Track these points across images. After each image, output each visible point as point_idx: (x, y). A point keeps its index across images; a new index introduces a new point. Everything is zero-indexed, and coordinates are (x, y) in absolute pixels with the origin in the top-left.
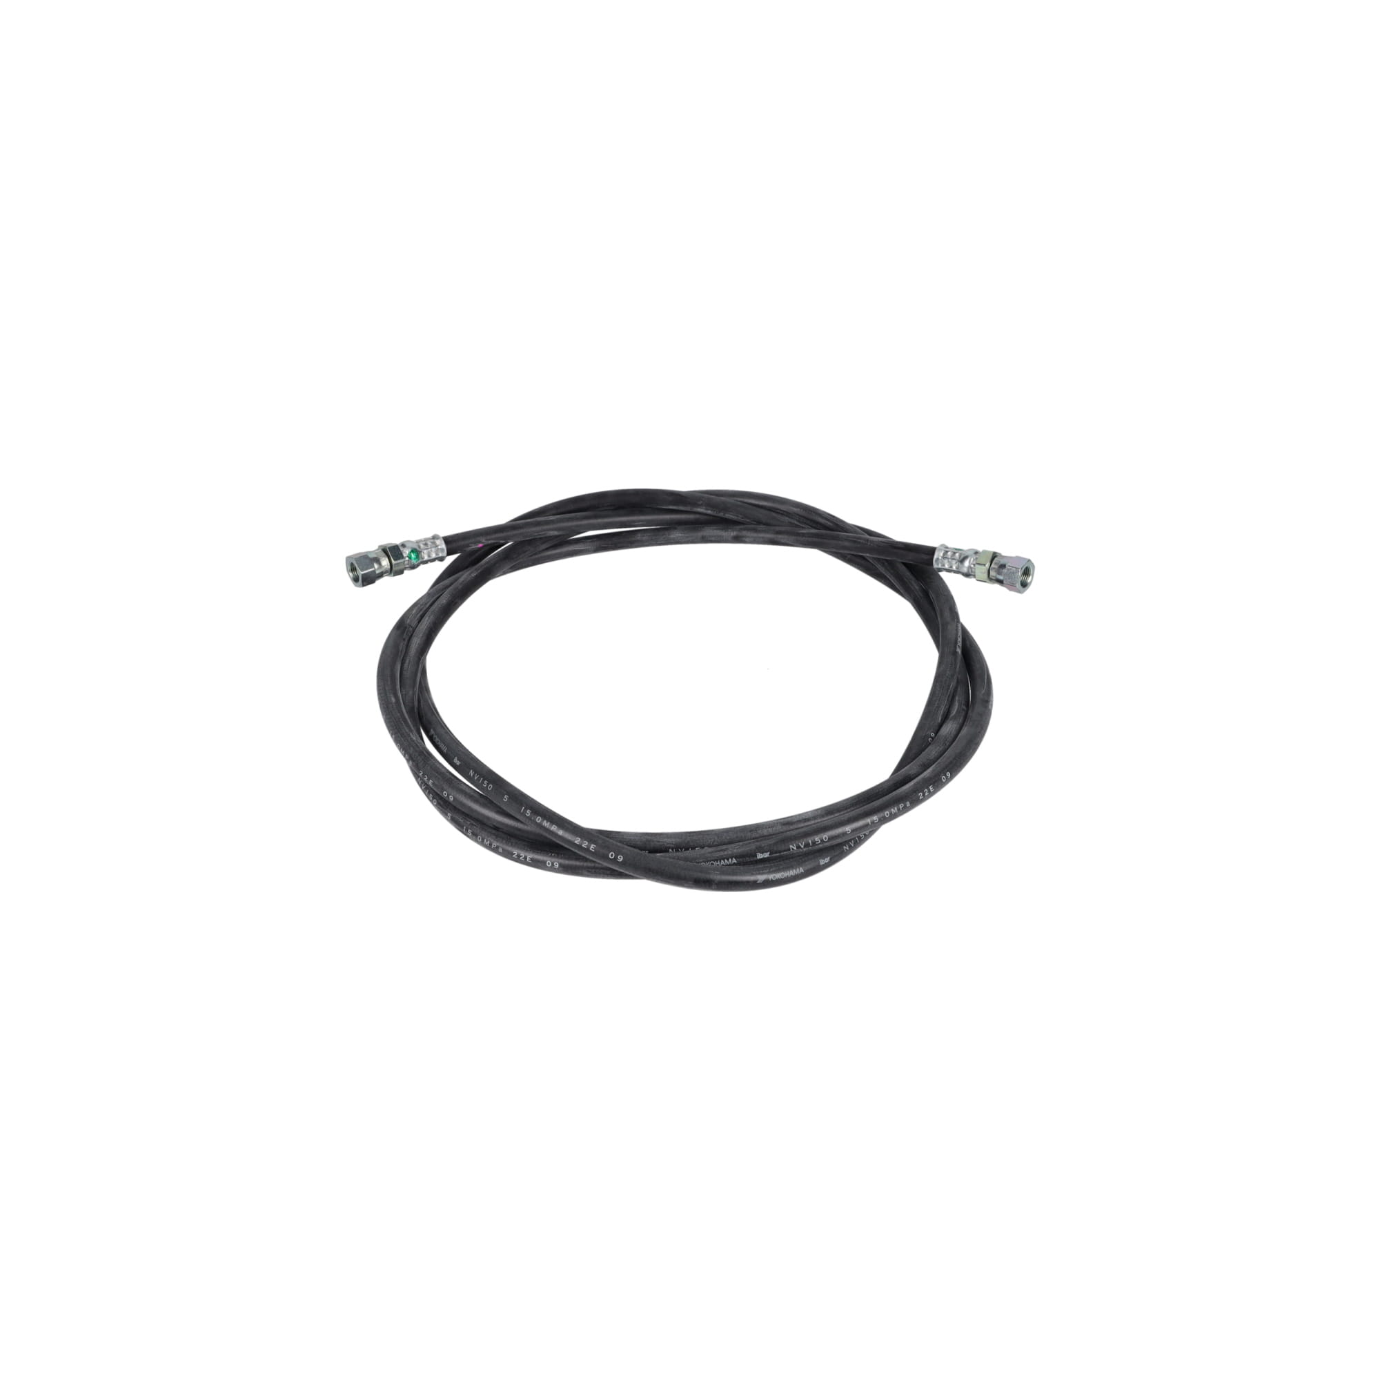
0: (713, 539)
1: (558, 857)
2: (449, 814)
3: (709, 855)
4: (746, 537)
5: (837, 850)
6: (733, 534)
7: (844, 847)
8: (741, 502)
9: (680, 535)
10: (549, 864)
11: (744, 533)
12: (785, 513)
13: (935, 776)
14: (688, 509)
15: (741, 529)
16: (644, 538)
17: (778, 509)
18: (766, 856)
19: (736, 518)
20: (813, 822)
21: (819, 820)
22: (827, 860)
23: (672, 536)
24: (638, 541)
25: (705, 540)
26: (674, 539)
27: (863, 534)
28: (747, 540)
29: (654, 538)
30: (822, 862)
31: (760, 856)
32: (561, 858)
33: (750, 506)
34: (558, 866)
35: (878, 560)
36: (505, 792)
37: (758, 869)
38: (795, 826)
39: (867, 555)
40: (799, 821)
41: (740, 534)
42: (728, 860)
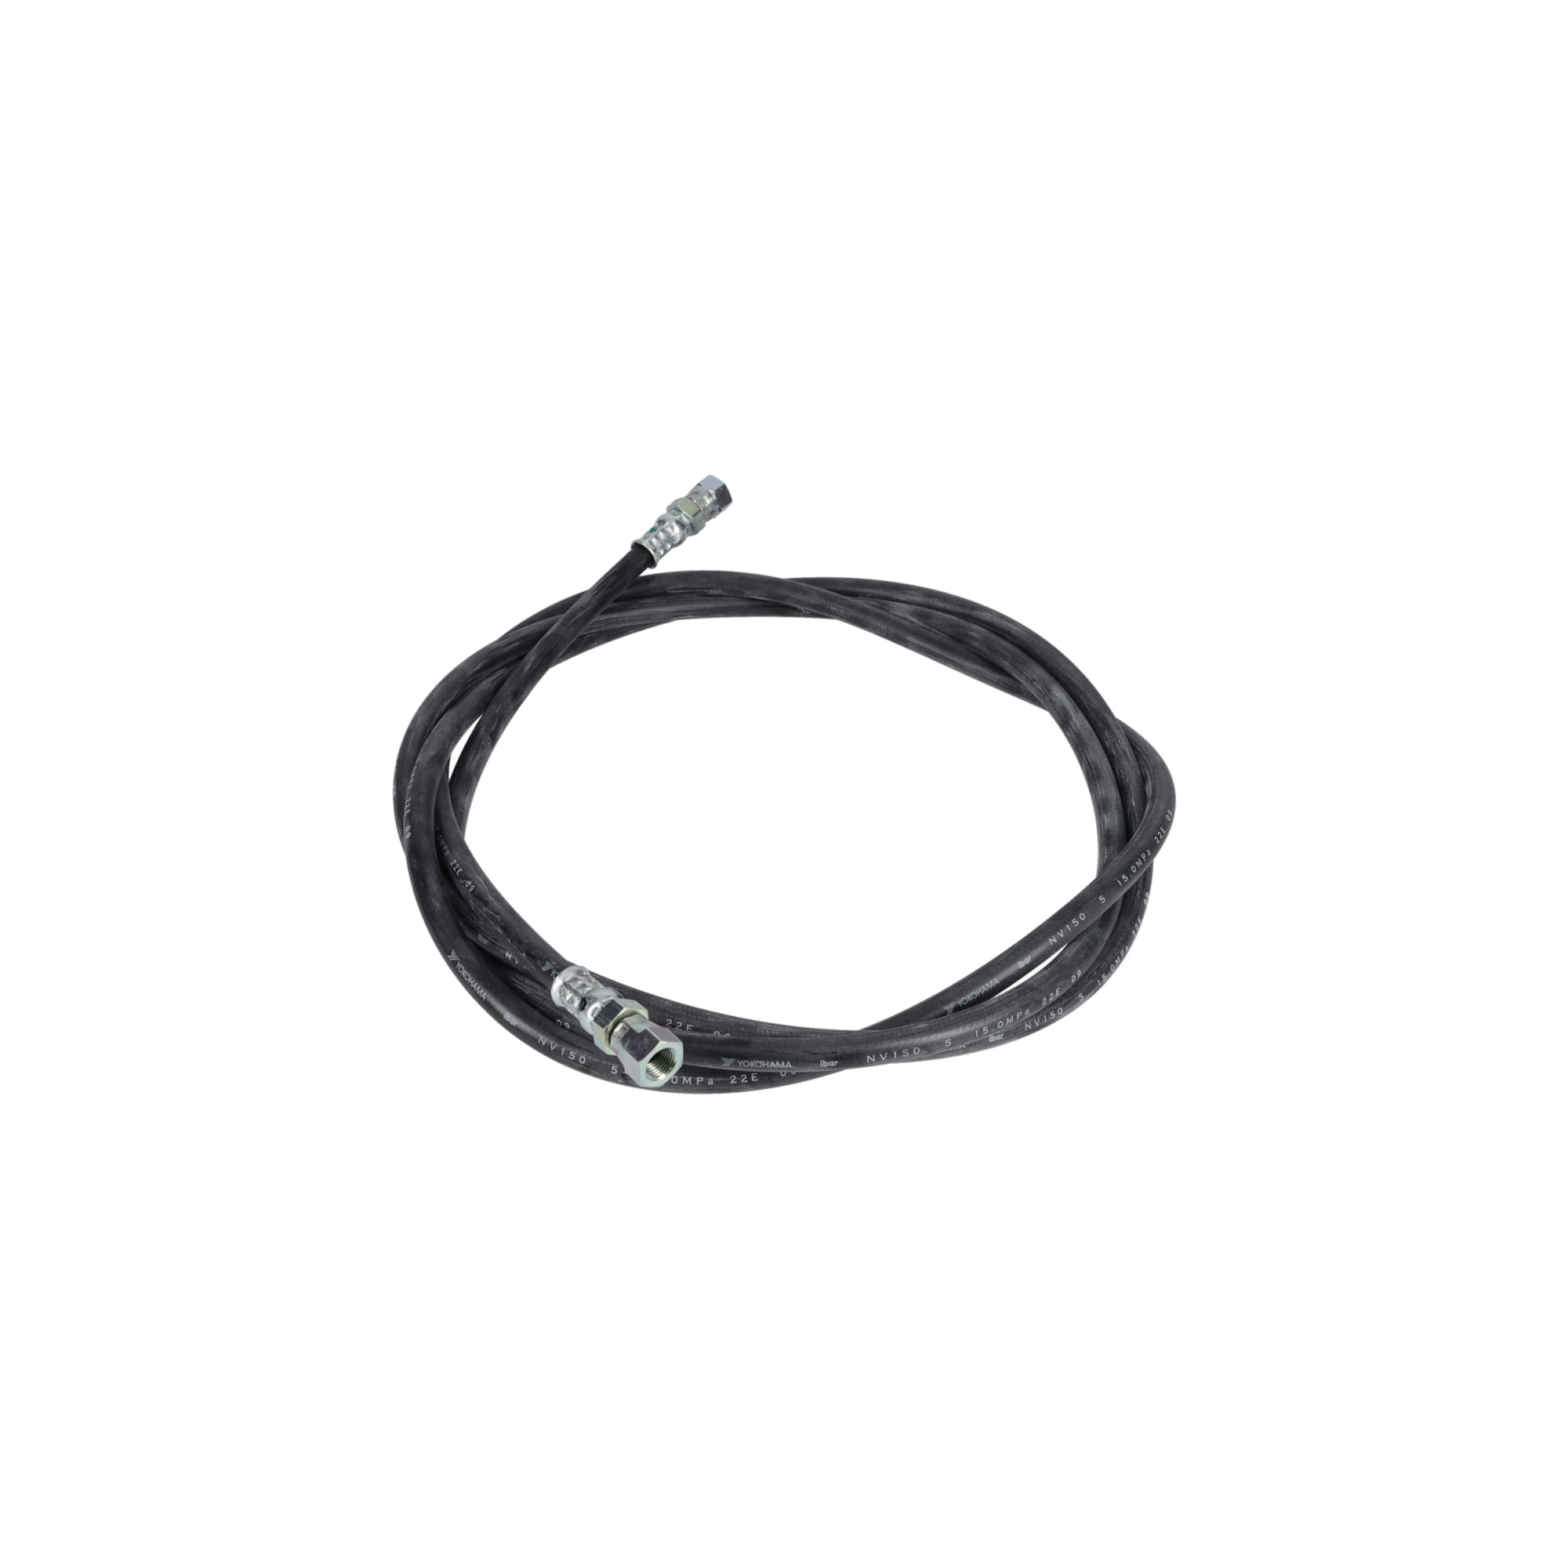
36: (1096, 898)
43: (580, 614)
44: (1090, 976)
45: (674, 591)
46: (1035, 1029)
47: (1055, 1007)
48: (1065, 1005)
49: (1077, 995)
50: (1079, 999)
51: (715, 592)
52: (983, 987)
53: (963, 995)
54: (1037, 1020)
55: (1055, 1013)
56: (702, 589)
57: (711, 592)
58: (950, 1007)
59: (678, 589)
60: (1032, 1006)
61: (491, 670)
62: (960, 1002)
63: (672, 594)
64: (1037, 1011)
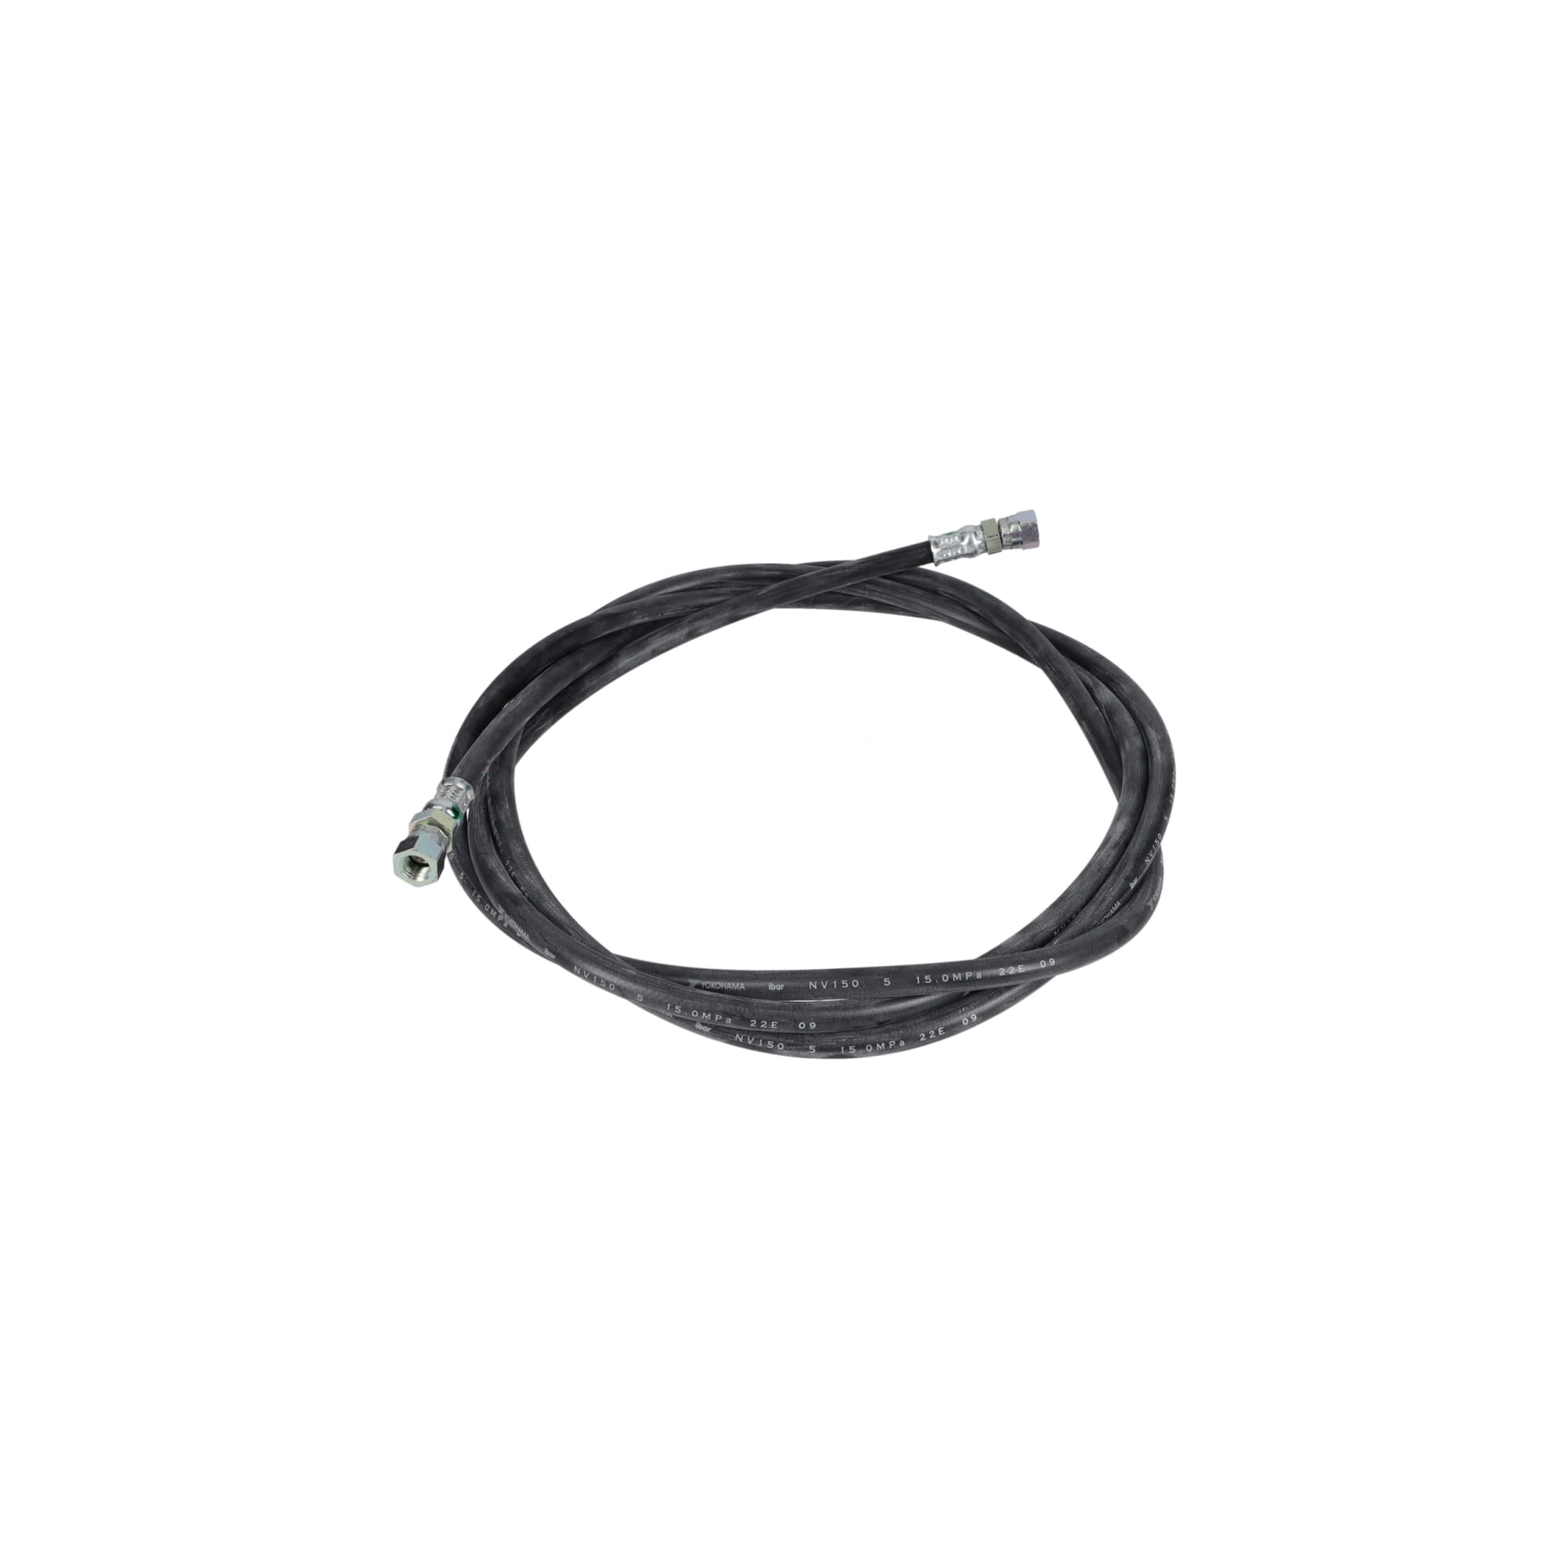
0: (665, 648)
1: (971, 1010)
2: (811, 1047)
3: (1093, 916)
4: (700, 628)
6: (685, 631)
8: (664, 594)
9: (629, 660)
10: (965, 1021)
11: (697, 624)
12: (719, 585)
15: (690, 622)
17: (708, 584)
19: (675, 613)
25: (656, 653)
26: (623, 668)
27: (819, 569)
28: (702, 631)
31: (1132, 886)
32: (975, 1007)
33: (682, 594)
34: (976, 1018)
35: (856, 586)
36: (881, 977)
39: (838, 588)
41: (693, 627)
42: (1113, 907)
43: (838, 572)
44: (836, 1039)
45: (944, 594)
46: (744, 1045)
47: (776, 1039)
48: (789, 1045)
49: (808, 1045)
50: (808, 1049)
51: (975, 610)
52: (729, 984)
53: (709, 980)
54: (751, 1039)
55: (774, 1044)
56: (966, 602)
57: (971, 608)
58: (696, 982)
59: (947, 593)
60: (736, 1018)
61: (744, 583)
62: (704, 983)
63: (941, 595)
64: (743, 1028)
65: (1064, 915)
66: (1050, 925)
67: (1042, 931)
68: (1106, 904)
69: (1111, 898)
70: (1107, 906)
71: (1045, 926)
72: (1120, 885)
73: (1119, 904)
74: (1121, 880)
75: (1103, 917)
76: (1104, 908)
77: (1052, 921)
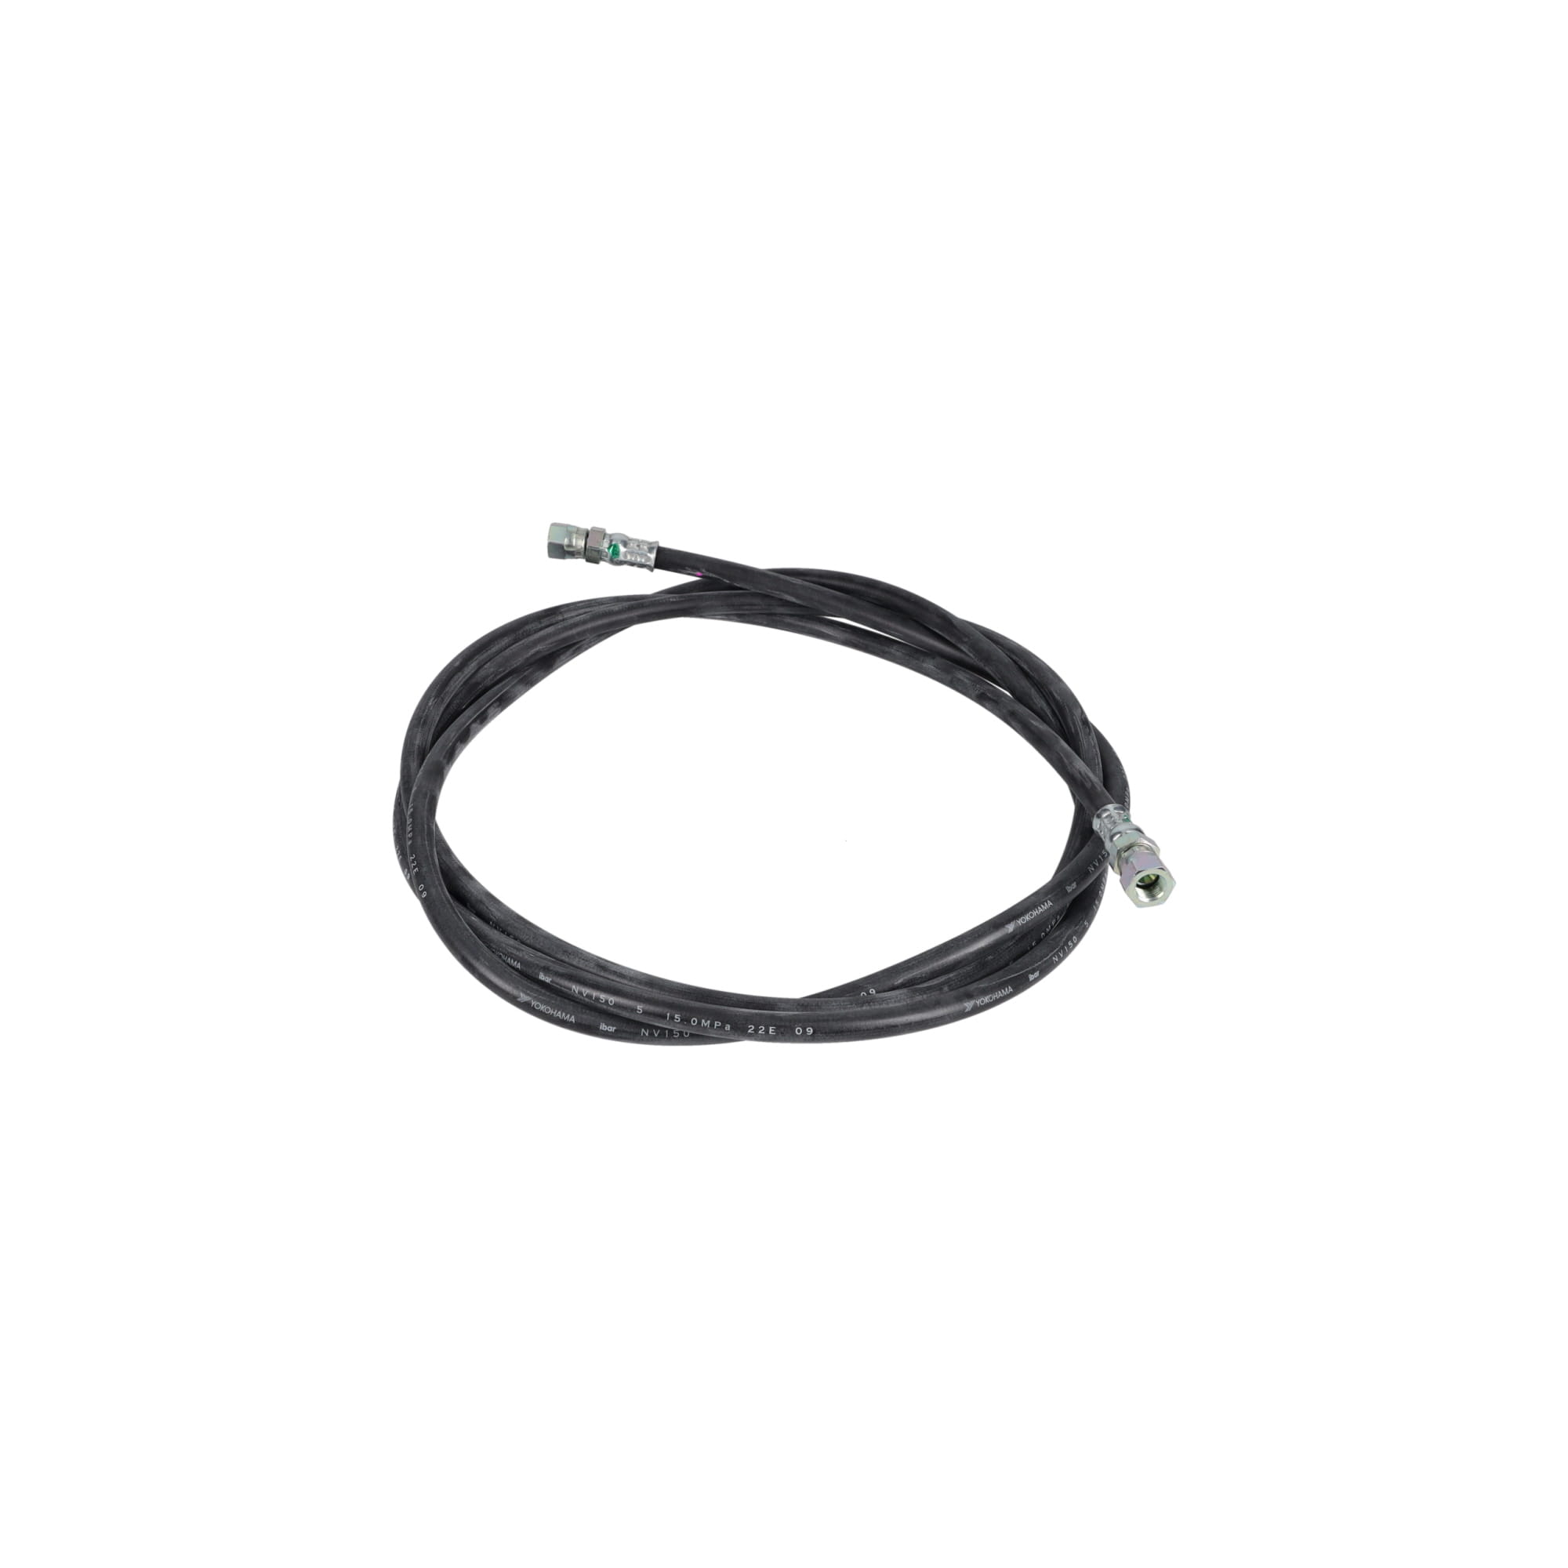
3: (504, 946)
5: (629, 1029)
7: (643, 1030)
13: (790, 1021)
14: (953, 641)
16: (898, 654)
18: (547, 981)
20: (626, 982)
21: (634, 985)
22: (612, 1029)
23: (925, 665)
24: (890, 653)
29: (907, 658)
30: (603, 1027)
31: (542, 977)
37: (528, 988)
38: (606, 975)
40: (615, 973)
42: (514, 961)
65: (508, 925)
66: (496, 914)
67: (487, 908)
68: (514, 952)
69: (521, 955)
70: (512, 953)
71: (493, 910)
72: (537, 962)
73: (519, 966)
74: (543, 963)
75: (500, 952)
76: (509, 951)
77: (499, 915)
